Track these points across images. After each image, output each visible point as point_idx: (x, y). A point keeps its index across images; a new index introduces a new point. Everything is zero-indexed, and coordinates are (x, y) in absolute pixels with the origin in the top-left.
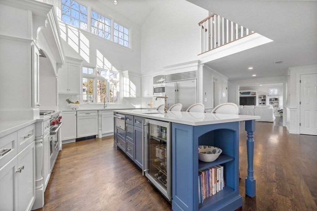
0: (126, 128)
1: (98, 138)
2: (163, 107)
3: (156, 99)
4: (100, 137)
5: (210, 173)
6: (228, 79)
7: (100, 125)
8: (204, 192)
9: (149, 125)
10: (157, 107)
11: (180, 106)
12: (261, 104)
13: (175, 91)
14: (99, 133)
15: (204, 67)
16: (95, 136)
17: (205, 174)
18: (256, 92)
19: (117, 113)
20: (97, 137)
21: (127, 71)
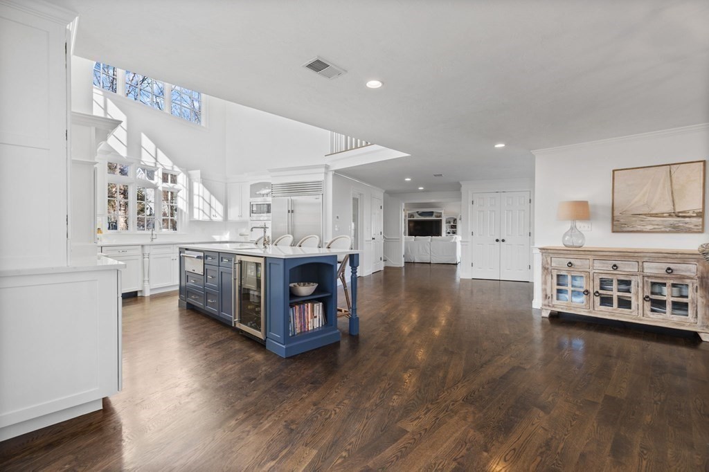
0: (205, 271)
1: (141, 296)
2: (262, 240)
3: (252, 230)
4: (147, 294)
5: (306, 307)
6: (384, 191)
7: (146, 273)
8: (298, 326)
9: (241, 262)
10: (256, 239)
11: (290, 238)
12: (449, 233)
13: (289, 212)
14: (143, 287)
15: (334, 175)
16: (136, 292)
17: (300, 308)
18: (443, 212)
19: (187, 249)
20: (139, 295)
21: (199, 171)
